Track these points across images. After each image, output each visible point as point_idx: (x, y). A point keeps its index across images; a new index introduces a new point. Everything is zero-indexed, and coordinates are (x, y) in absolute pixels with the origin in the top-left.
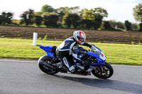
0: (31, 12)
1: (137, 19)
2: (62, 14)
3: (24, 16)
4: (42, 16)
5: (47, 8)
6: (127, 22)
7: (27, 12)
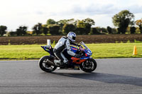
0: (40, 25)
1: (115, 25)
2: (62, 25)
3: (35, 28)
4: (48, 27)
5: (51, 22)
6: (108, 27)
7: (37, 26)
